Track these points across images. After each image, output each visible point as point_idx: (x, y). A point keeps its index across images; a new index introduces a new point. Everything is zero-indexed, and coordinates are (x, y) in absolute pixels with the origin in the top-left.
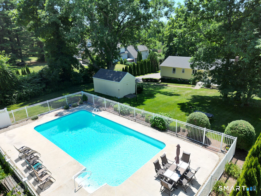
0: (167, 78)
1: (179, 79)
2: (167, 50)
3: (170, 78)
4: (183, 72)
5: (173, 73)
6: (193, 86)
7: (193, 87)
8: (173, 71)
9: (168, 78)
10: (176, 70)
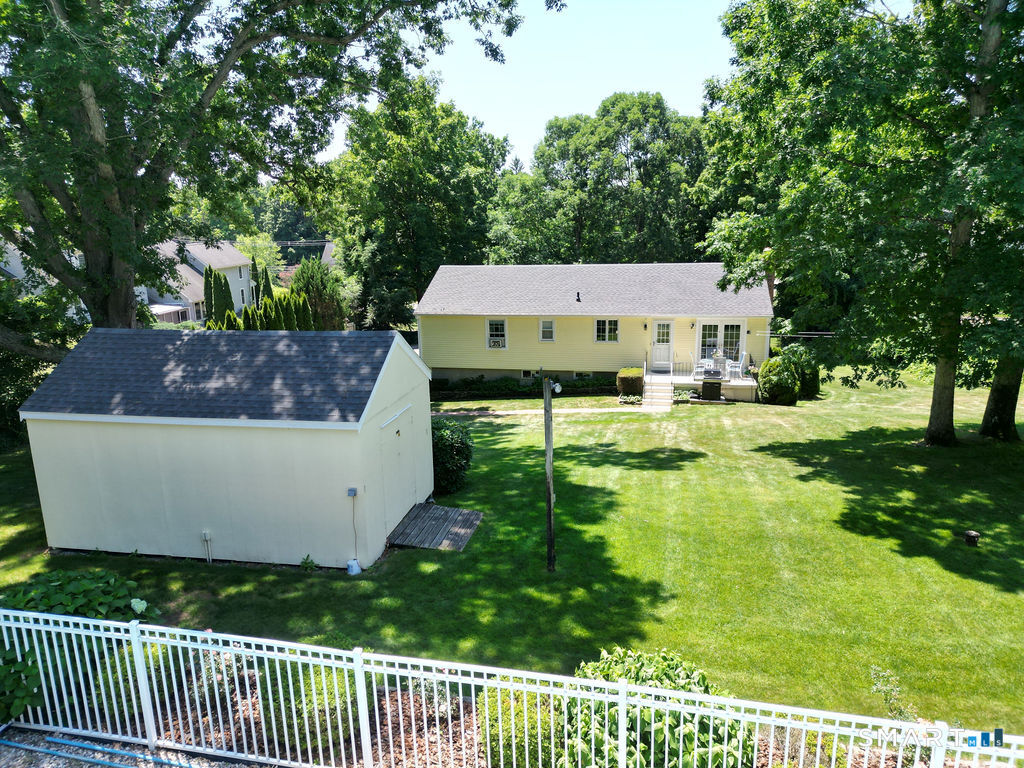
0: (456, 377)
1: (527, 373)
2: (374, 254)
3: (475, 376)
4: (548, 334)
5: (496, 345)
6: (632, 398)
7: (632, 403)
8: (491, 335)
9: (468, 376)
10: (506, 332)
